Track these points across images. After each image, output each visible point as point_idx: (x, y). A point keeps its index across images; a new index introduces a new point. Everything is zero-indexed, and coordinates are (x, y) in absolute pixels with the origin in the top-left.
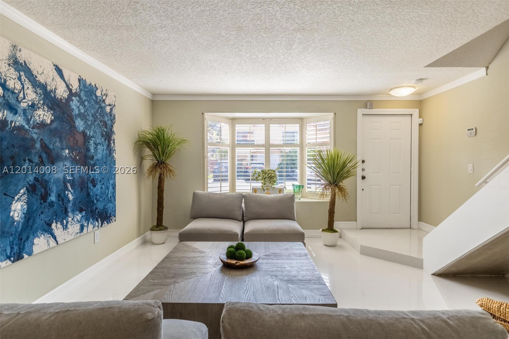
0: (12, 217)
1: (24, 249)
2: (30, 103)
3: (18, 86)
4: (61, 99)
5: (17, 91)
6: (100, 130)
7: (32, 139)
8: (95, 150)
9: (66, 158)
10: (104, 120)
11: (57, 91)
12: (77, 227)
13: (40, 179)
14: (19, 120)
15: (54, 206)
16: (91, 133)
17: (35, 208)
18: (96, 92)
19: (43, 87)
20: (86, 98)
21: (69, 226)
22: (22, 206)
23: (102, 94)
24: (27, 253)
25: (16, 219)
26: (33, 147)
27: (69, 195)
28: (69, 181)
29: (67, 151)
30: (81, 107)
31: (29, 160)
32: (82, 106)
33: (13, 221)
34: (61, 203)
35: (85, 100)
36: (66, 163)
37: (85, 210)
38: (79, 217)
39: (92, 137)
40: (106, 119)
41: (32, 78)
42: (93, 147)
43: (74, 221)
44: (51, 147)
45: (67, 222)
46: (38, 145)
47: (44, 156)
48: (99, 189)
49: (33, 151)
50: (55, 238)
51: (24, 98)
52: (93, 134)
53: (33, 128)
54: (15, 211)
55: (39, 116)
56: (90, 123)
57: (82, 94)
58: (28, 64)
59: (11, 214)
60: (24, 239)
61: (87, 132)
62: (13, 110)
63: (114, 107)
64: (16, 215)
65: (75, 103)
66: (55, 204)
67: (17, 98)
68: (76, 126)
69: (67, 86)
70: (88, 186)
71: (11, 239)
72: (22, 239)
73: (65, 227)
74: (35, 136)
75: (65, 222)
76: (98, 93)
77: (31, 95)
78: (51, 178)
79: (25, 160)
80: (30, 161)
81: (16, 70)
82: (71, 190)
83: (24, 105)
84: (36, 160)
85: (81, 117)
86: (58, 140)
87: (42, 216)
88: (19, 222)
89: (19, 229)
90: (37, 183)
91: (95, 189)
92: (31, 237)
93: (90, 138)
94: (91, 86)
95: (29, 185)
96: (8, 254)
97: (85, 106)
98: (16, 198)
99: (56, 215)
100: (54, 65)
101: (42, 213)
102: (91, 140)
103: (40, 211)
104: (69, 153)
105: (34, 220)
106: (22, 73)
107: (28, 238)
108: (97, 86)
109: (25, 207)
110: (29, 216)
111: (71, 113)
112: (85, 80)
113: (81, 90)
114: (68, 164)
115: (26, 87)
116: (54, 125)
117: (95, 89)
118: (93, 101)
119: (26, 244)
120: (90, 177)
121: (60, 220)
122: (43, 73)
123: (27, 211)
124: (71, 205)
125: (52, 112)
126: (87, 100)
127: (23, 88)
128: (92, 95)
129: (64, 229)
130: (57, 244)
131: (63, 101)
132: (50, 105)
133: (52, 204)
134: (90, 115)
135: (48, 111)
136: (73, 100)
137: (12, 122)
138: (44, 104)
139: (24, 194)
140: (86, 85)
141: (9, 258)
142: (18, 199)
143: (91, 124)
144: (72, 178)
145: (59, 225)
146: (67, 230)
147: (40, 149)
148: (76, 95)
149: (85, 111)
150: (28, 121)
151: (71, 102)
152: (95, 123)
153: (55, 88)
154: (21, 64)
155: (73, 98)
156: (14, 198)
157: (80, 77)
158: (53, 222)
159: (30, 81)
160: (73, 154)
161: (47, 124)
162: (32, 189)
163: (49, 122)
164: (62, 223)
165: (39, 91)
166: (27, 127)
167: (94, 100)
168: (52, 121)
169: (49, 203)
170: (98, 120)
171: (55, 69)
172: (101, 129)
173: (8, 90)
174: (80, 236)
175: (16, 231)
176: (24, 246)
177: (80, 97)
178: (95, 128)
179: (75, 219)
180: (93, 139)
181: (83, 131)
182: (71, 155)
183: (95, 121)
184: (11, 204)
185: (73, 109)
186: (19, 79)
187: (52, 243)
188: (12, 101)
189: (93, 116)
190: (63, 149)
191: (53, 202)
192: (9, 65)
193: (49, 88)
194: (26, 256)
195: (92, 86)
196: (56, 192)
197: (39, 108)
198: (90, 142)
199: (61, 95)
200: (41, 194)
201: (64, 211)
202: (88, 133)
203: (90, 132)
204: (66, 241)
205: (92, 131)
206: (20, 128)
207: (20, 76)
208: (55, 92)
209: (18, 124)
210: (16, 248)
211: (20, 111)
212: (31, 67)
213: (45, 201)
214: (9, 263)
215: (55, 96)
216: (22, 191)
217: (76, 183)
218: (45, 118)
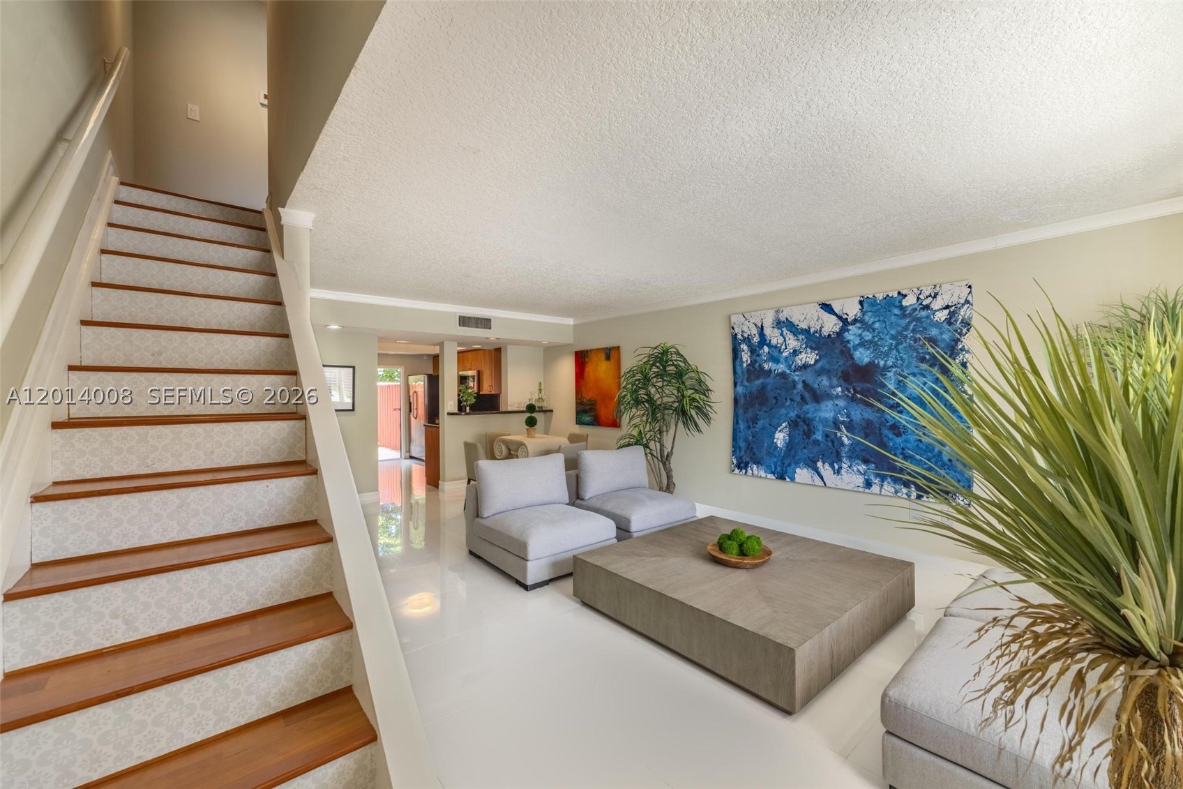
0: (776, 443)
1: (786, 472)
2: (792, 351)
3: (781, 340)
4: (829, 335)
5: (779, 345)
6: (915, 354)
7: (794, 381)
8: (898, 384)
9: (837, 397)
10: (927, 336)
11: (823, 329)
12: (860, 480)
13: (802, 416)
14: (781, 367)
15: (819, 445)
16: (888, 362)
17: (797, 441)
18: (900, 302)
19: (806, 332)
20: (876, 319)
21: (843, 472)
22: (784, 436)
23: (918, 299)
24: (789, 478)
25: (779, 445)
26: (794, 387)
27: (843, 438)
28: (843, 422)
29: (839, 389)
30: (866, 333)
31: (790, 399)
32: (868, 330)
33: (777, 447)
34: (830, 444)
35: (873, 323)
36: (837, 402)
37: (874, 463)
38: (863, 467)
39: (892, 367)
40: (934, 332)
41: (794, 329)
42: (895, 380)
43: (853, 470)
44: (816, 386)
45: (840, 468)
46: (800, 386)
47: (807, 395)
48: (913, 442)
49: (795, 392)
50: (822, 478)
51: (786, 348)
52: (893, 362)
53: (794, 371)
54: (778, 439)
55: (801, 360)
56: (886, 348)
57: (867, 318)
58: (789, 319)
59: (775, 441)
60: (786, 463)
61: (879, 362)
62: (777, 361)
63: (967, 306)
64: (779, 442)
65: (852, 335)
66: (822, 444)
67: (780, 350)
68: (856, 359)
69: (840, 318)
70: (881, 434)
71: (775, 460)
72: (784, 464)
73: (838, 472)
74: (797, 378)
75: (836, 466)
76: (910, 301)
77: (793, 343)
78: (816, 417)
79: (786, 399)
80: (792, 400)
81: (778, 329)
82: (845, 431)
83: (786, 354)
84: (798, 399)
85: (865, 346)
86: (825, 378)
87: (805, 451)
88: (782, 449)
89: (782, 454)
90: (798, 420)
91: (899, 440)
92: (793, 465)
93: (886, 368)
94: (888, 298)
95: (791, 421)
96: (773, 469)
97: (874, 330)
98: (779, 429)
99: (823, 455)
100: (820, 305)
101: (805, 448)
102: (889, 371)
103: (802, 446)
104: (843, 391)
105: (796, 452)
106: (784, 329)
107: (790, 465)
108: (904, 292)
109: (787, 438)
110: (790, 445)
111: (846, 345)
112: (874, 296)
113: (864, 313)
114: (841, 403)
115: (787, 339)
116: (819, 365)
117: (900, 297)
118: (893, 317)
119: (788, 469)
120: (887, 422)
121: (828, 461)
122: (805, 318)
123: (789, 441)
124: (846, 450)
125: (816, 352)
126: (879, 321)
127: (785, 341)
128: (890, 311)
129: (834, 473)
130: (825, 484)
131: (833, 336)
132: (814, 346)
133: (817, 442)
134: (888, 337)
135: (811, 352)
136: (848, 330)
137: (775, 370)
138: (806, 347)
139: (786, 427)
140: (875, 301)
141: (774, 473)
142: (781, 430)
143: (890, 349)
144: (849, 420)
145: (827, 466)
146: (840, 476)
147: (802, 389)
148: (855, 321)
149: (873, 337)
150: (790, 367)
151: (846, 333)
152: (900, 347)
153: (821, 328)
154: (784, 322)
155: (850, 327)
156: (777, 429)
157: (863, 297)
158: (818, 461)
159: (791, 332)
160: (850, 392)
161: (811, 365)
162: (793, 425)
163: (812, 362)
164: (832, 466)
165: (801, 337)
166: (788, 371)
167: (896, 315)
168: (816, 361)
169: (813, 441)
170: (908, 341)
171: (821, 308)
172: (918, 352)
173: (772, 347)
174: (864, 492)
175: (779, 455)
176: (786, 470)
177: (862, 321)
178: (899, 353)
179: (855, 469)
180: (894, 370)
181: (870, 362)
182: (846, 393)
183: (897, 344)
184: (775, 433)
185: (848, 342)
186: (782, 334)
187: (818, 481)
188: (776, 354)
189: (893, 337)
190: (832, 387)
191: (818, 441)
192: (773, 328)
193: (812, 330)
194: (788, 479)
195: (892, 297)
196: (823, 432)
197: (801, 352)
198: (886, 374)
199: (830, 330)
200: (804, 431)
201: (834, 454)
202: (882, 363)
203: (886, 361)
204: (837, 487)
205: (890, 358)
206: (783, 375)
207: (782, 331)
208: (821, 331)
209: (780, 370)
210: (779, 469)
211: (781, 360)
212: (793, 320)
213: (809, 438)
214: (773, 477)
215: (821, 335)
216: (784, 425)
217: (856, 426)
218: (808, 359)
